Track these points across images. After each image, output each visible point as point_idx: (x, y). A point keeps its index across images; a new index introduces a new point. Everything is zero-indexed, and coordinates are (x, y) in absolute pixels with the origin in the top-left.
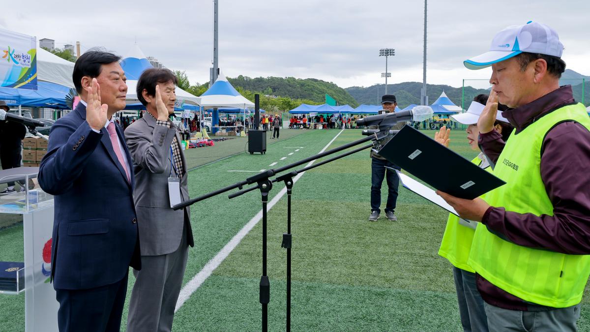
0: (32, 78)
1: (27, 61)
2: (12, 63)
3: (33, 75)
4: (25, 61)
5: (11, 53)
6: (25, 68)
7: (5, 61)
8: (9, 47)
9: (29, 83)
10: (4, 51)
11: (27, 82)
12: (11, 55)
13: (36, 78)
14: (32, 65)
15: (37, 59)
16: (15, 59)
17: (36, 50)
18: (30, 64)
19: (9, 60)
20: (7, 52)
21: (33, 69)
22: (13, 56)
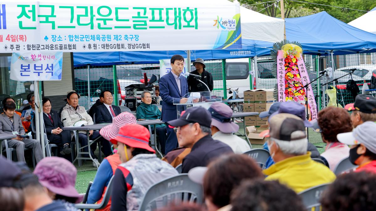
0: (237, 39)
1: (232, 25)
2: (221, 29)
3: (237, 37)
4: (231, 26)
5: (219, 21)
6: (231, 31)
7: (215, 28)
8: (218, 16)
9: (234, 43)
10: (214, 20)
11: (233, 43)
12: (219, 23)
13: (241, 38)
14: (236, 28)
15: (241, 22)
16: (223, 25)
17: (240, 14)
18: (235, 27)
19: (218, 27)
20: (217, 20)
21: (238, 31)
22: (221, 23)
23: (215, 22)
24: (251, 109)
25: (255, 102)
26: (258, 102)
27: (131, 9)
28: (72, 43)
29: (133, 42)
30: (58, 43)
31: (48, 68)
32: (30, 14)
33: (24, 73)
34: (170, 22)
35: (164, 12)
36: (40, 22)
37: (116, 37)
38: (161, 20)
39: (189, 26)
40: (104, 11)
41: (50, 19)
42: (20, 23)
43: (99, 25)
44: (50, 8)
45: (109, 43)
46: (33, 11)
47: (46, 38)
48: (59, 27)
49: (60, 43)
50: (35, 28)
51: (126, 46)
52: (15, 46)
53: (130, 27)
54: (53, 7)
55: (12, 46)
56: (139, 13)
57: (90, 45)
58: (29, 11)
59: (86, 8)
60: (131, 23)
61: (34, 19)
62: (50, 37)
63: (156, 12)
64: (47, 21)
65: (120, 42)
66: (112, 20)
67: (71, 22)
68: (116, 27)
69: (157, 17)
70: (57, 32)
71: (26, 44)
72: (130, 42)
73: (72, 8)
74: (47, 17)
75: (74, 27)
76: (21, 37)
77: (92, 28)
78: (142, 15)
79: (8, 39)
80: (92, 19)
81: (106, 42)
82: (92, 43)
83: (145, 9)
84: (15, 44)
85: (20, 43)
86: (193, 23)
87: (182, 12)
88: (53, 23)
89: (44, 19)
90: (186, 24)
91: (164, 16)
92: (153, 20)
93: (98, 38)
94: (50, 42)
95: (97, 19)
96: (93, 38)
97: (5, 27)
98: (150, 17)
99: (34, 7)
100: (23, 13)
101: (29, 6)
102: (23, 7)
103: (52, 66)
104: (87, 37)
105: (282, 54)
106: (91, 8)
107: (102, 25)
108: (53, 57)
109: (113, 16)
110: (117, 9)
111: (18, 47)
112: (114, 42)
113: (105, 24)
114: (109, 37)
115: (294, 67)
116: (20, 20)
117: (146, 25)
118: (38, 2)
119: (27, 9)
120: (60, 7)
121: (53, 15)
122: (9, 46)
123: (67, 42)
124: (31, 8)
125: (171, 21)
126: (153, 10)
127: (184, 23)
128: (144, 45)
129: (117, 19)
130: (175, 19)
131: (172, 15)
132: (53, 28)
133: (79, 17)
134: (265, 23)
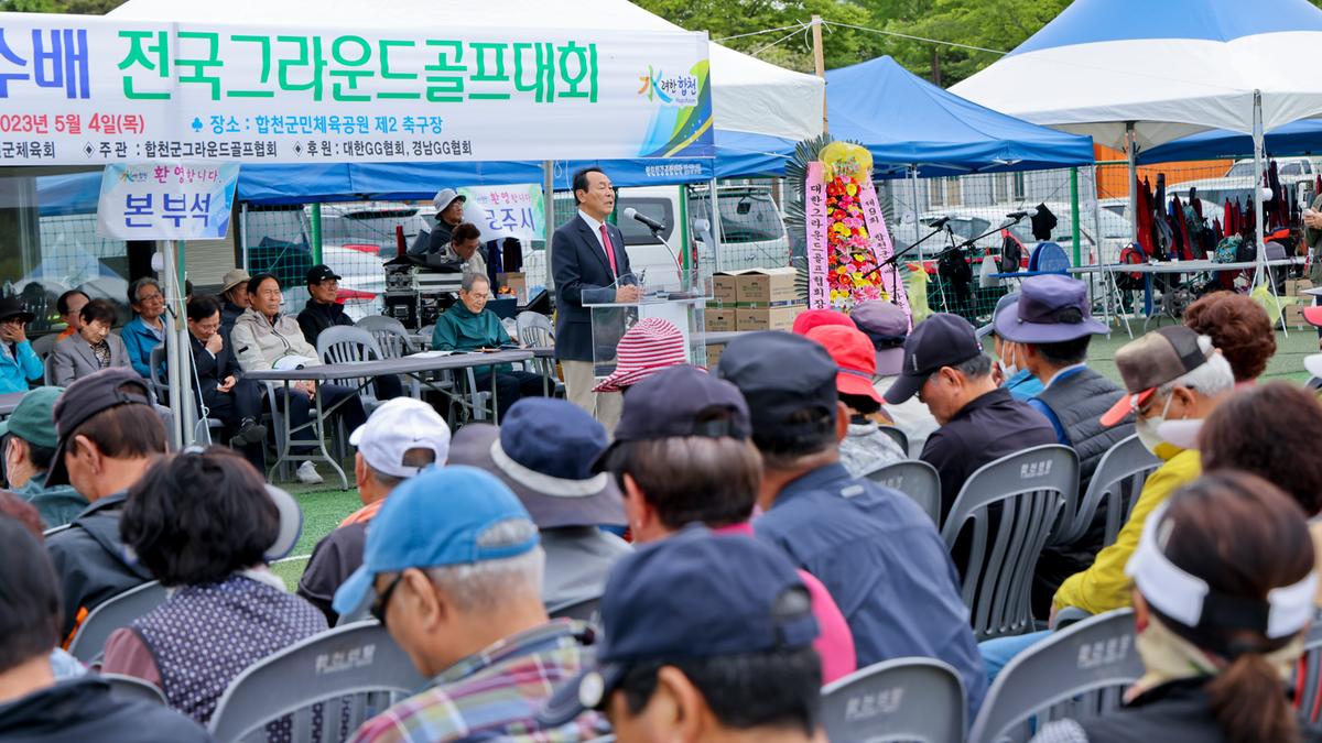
0: (702, 130)
1: (689, 91)
2: (658, 101)
3: (702, 123)
4: (684, 93)
5: (655, 79)
6: (686, 108)
7: (644, 101)
8: (650, 67)
9: (695, 142)
10: (642, 79)
11: (691, 140)
12: (655, 84)
13: (711, 127)
14: (700, 98)
15: (712, 83)
16: (665, 92)
17: (708, 61)
18: (696, 97)
19: (651, 97)
20: (647, 78)
21: (704, 108)
22: (660, 85)
23: (644, 83)
24: (726, 323)
25: (736, 305)
26: (747, 304)
27: (421, 46)
28: (265, 139)
29: (428, 136)
30: (228, 138)
31: (197, 204)
32: (154, 58)
33: (135, 219)
34: (525, 82)
35: (509, 53)
36: (181, 79)
37: (382, 123)
38: (500, 76)
39: (573, 93)
40: (351, 51)
41: (208, 72)
42: (128, 81)
43: (337, 88)
44: (208, 41)
45: (364, 139)
46: (162, 49)
47: (197, 124)
48: (230, 94)
49: (234, 137)
50: (167, 96)
51: (409, 147)
52: (113, 147)
53: (417, 96)
54: (214, 38)
55: (105, 144)
56: (442, 57)
57: (312, 145)
58: (151, 49)
59: (303, 41)
60: (420, 85)
61: (164, 73)
62: (206, 121)
63: (490, 53)
64: (199, 78)
65: (392, 137)
66: (371, 74)
67: (264, 80)
68: (380, 96)
69: (490, 67)
70: (226, 107)
71: (143, 139)
72: (418, 136)
73: (265, 41)
74: (199, 65)
75: (271, 94)
76: (131, 122)
77: (318, 96)
78: (450, 62)
79: (94, 125)
80: (318, 72)
81: (356, 137)
82: (318, 137)
83: (458, 44)
84: (112, 139)
85: (127, 136)
86: (585, 85)
87: (557, 55)
88: (215, 82)
89: (190, 71)
90: (565, 87)
91: (509, 67)
92: (480, 75)
93: (335, 126)
94: (206, 135)
95: (333, 73)
96: (321, 124)
97: (85, 94)
98: (473, 68)
99: (163, 36)
100: (136, 54)
101: (149, 35)
102: (135, 36)
103: (207, 202)
104: (304, 120)
105: (820, 172)
106: (317, 40)
107: (345, 90)
108: (213, 175)
109: (374, 64)
110: (384, 44)
111: (122, 147)
112: (375, 136)
113: (353, 85)
114: (363, 122)
115: (852, 209)
116: (127, 72)
117: (460, 88)
118: (175, 25)
119: (145, 43)
120: (234, 38)
121: (214, 62)
122: (97, 147)
123: (250, 135)
124: (155, 42)
125: (528, 80)
126: (479, 47)
127: (561, 85)
128: (455, 145)
129: (385, 73)
130: (539, 76)
131: (529, 66)
132: (216, 95)
133: (283, 65)
134: (774, 88)
